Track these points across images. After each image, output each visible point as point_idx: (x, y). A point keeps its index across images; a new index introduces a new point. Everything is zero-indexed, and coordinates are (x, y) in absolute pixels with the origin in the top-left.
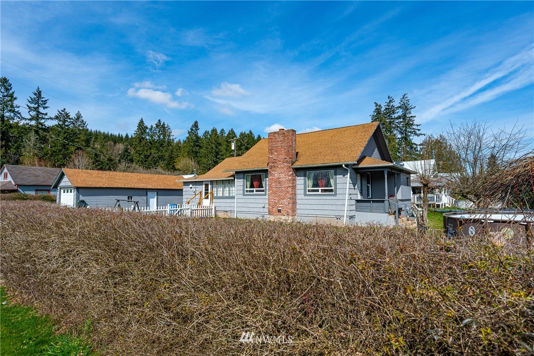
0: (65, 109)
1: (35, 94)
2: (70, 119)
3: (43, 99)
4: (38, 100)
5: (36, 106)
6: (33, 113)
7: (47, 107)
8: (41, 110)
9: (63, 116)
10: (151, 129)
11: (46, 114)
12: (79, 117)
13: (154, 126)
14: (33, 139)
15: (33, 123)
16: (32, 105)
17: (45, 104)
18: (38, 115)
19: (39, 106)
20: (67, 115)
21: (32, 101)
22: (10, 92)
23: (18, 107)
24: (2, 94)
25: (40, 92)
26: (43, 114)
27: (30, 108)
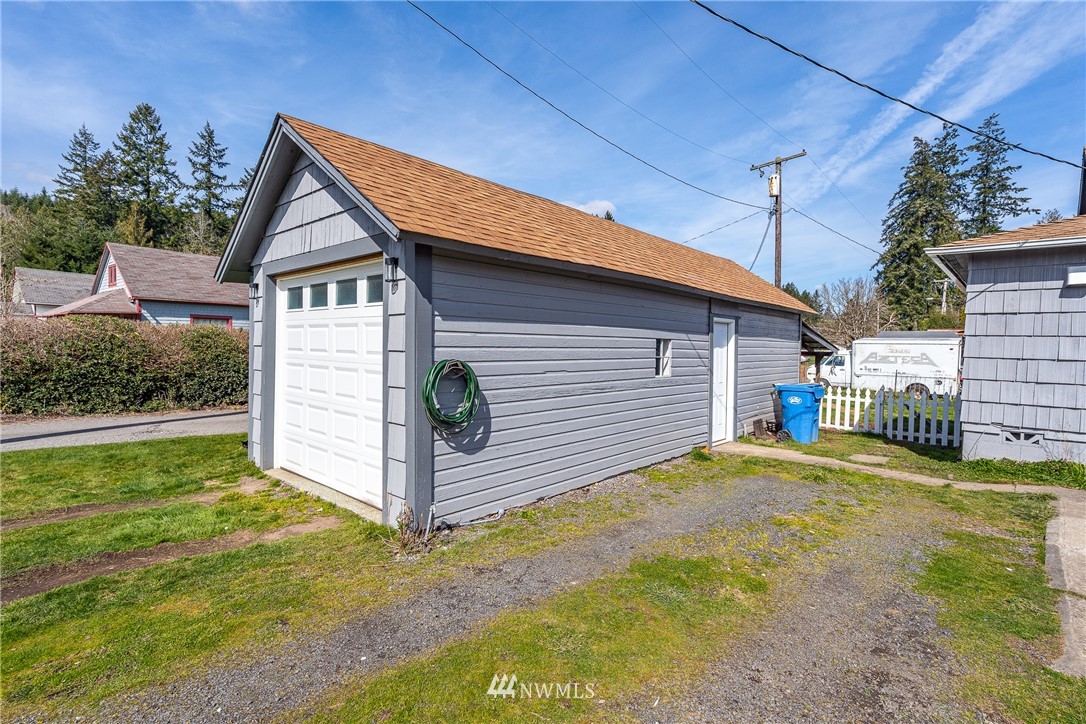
1: (203, 137)
3: (218, 148)
4: (209, 148)
5: (205, 161)
6: (201, 176)
7: (225, 164)
8: (214, 168)
11: (225, 178)
14: (202, 225)
15: (201, 195)
16: (199, 160)
17: (221, 157)
18: (209, 179)
19: (210, 160)
21: (199, 150)
22: (159, 134)
23: (174, 164)
24: (143, 138)
25: (212, 132)
26: (219, 178)
27: (194, 164)
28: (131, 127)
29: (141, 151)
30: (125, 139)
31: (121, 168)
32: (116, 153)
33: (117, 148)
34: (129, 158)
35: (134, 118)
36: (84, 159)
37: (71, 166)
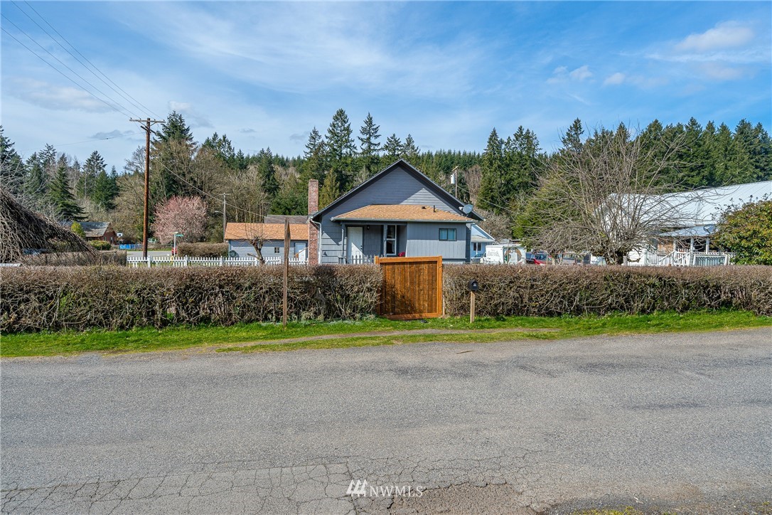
0: (394, 135)
1: (366, 122)
2: (400, 146)
3: (375, 127)
4: (370, 129)
5: (368, 136)
6: (365, 146)
7: (378, 136)
8: (373, 140)
9: (393, 143)
10: (508, 143)
11: (379, 144)
12: (410, 140)
13: (513, 138)
14: (364, 176)
16: (365, 137)
17: (376, 132)
18: (369, 147)
19: (370, 136)
20: (397, 142)
21: (364, 131)
22: (346, 125)
23: (353, 141)
24: (339, 129)
25: (371, 119)
26: (376, 145)
27: (362, 140)
28: (334, 124)
29: (338, 137)
30: (330, 131)
31: (328, 149)
32: (326, 141)
33: (327, 137)
34: (332, 142)
35: (336, 118)
36: (314, 145)
37: (308, 150)
